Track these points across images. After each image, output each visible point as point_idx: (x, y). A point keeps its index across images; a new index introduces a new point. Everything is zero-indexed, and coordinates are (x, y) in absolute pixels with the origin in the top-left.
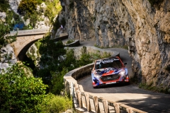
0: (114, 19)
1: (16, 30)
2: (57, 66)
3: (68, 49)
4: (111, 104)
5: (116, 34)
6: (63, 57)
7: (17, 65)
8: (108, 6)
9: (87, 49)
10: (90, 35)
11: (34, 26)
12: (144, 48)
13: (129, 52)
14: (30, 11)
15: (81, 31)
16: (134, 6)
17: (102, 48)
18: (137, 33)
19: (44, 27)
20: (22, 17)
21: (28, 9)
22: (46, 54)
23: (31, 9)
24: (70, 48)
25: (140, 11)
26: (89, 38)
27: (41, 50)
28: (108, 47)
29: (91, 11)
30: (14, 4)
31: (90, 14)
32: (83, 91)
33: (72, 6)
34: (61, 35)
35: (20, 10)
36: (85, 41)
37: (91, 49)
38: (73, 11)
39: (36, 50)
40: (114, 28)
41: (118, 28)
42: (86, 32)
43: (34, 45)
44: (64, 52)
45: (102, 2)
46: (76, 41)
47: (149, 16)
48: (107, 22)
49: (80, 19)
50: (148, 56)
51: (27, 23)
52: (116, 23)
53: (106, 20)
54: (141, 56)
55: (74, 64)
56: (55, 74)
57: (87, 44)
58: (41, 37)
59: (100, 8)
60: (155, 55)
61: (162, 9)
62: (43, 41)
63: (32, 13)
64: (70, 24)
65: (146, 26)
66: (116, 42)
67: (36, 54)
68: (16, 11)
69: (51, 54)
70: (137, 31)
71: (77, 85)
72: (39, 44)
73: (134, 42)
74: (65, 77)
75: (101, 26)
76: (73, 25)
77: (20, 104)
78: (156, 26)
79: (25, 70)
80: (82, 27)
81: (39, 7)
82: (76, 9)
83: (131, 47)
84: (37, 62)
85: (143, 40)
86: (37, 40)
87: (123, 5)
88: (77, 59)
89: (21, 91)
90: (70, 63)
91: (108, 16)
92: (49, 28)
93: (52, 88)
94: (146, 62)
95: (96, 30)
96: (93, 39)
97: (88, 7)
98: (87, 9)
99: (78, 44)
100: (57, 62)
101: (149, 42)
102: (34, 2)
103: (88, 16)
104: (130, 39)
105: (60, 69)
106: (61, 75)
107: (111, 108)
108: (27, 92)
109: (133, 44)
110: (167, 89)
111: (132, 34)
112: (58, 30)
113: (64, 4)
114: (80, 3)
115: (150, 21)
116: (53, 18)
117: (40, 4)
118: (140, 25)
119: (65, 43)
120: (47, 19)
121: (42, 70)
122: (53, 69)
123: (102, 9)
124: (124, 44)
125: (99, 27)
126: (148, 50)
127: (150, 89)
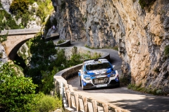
0: (105, 20)
1: (7, 29)
2: (47, 65)
3: (59, 49)
4: (100, 105)
5: (107, 35)
6: (54, 57)
7: (7, 65)
8: (99, 7)
9: (78, 49)
10: (81, 36)
11: (25, 26)
12: (134, 50)
13: (119, 53)
14: (22, 11)
15: (72, 31)
16: (125, 7)
17: (93, 48)
18: (127, 35)
19: (35, 27)
20: (14, 17)
21: (19, 9)
22: (37, 54)
23: (22, 8)
24: (61, 48)
25: (131, 12)
26: (80, 39)
27: (32, 50)
28: (98, 48)
29: (83, 11)
30: (6, 3)
31: (81, 15)
32: (72, 91)
33: (63, 6)
34: (52, 35)
35: (12, 10)
36: (76, 41)
37: (82, 50)
38: (65, 11)
39: (27, 49)
40: (105, 29)
41: (109, 29)
42: (77, 32)
43: (25, 44)
44: (55, 52)
45: (93, 3)
46: (67, 41)
47: (139, 18)
48: (98, 23)
49: (71, 20)
50: (137, 58)
51: (19, 22)
52: (107, 25)
53: (97, 21)
54: (131, 57)
55: (65, 64)
56: (45, 74)
57: (77, 44)
58: (32, 36)
59: (91, 9)
60: (145, 56)
61: (152, 11)
62: (34, 41)
63: (24, 13)
64: (61, 24)
65: (136, 28)
66: (107, 43)
67: (27, 54)
68: (8, 11)
69: (42, 53)
70: (127, 32)
71: (67, 85)
72: (30, 43)
73: (124, 43)
74: (55, 77)
75: (92, 27)
76: (64, 25)
77: (10, 103)
78: (146, 28)
79: (16, 69)
80: (74, 27)
81: (31, 6)
82: (67, 10)
83: (121, 48)
84: (28, 61)
85: (133, 41)
86: (28, 40)
87: (114, 6)
88: (68, 59)
89: (10, 90)
90: (61, 63)
91: (99, 17)
92: (40, 27)
93: (42, 87)
94: (135, 63)
95: (87, 31)
96: (84, 40)
97: (80, 8)
98: (78, 9)
99: (69, 44)
100: (47, 61)
101: (139, 44)
102: (26, 2)
103: (79, 16)
104: (120, 40)
105: (51, 69)
106: (52, 75)
107: (100, 108)
108: (16, 91)
109: (123, 46)
110: (155, 91)
111: (122, 35)
112: (50, 30)
113: (55, 5)
114: (72, 4)
115: (141, 23)
116: (45, 18)
117: (31, 3)
118: (130, 27)
119: (56, 42)
120: (38, 19)
121: (33, 69)
122: (44, 69)
123: (93, 10)
124: (114, 45)
125: (90, 27)
126: (137, 52)
127: (139, 90)
